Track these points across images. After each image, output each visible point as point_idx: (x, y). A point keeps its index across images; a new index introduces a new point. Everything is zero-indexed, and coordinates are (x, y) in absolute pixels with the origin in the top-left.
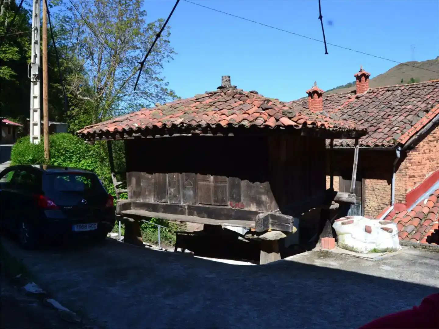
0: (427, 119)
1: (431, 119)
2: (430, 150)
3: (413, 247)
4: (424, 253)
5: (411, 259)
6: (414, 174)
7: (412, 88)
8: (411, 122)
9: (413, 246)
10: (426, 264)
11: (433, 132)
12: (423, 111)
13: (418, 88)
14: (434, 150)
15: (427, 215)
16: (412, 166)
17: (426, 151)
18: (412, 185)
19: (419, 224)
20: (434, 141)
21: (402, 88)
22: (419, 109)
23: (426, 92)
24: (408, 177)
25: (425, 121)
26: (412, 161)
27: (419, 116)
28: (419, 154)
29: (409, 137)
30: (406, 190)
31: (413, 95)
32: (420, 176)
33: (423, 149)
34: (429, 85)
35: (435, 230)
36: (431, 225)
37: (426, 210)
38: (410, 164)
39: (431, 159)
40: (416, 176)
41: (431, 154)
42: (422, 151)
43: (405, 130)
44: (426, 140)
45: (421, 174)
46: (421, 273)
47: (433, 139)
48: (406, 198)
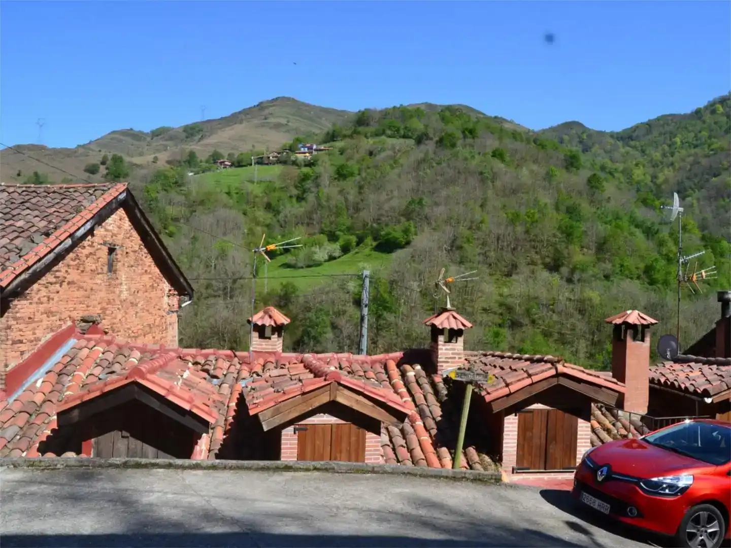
0: (46, 247)
1: (53, 247)
2: (49, 297)
3: (12, 466)
4: (30, 474)
5: (7, 490)
6: (21, 338)
7: (27, 193)
8: (21, 250)
9: (13, 464)
10: (32, 494)
11: (55, 268)
12: (40, 234)
13: (38, 194)
14: (56, 299)
15: (41, 405)
16: (17, 323)
17: (42, 299)
18: (17, 357)
19: (28, 422)
20: (55, 283)
21: (11, 190)
22: (34, 229)
23: (49, 202)
24: (10, 342)
25: (43, 251)
26: (18, 315)
27: (33, 242)
28: (31, 303)
29: (15, 275)
30: (6, 366)
31: (28, 205)
32: (32, 341)
33: (37, 297)
34: (54, 192)
35: (53, 431)
36: (46, 422)
37: (39, 398)
38: (14, 320)
39: (52, 312)
40: (24, 341)
41: (50, 305)
42: (35, 300)
43: (7, 264)
44: (43, 280)
45: (32, 337)
46: (21, 512)
47: (54, 280)
48: (5, 379)
